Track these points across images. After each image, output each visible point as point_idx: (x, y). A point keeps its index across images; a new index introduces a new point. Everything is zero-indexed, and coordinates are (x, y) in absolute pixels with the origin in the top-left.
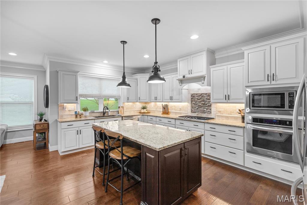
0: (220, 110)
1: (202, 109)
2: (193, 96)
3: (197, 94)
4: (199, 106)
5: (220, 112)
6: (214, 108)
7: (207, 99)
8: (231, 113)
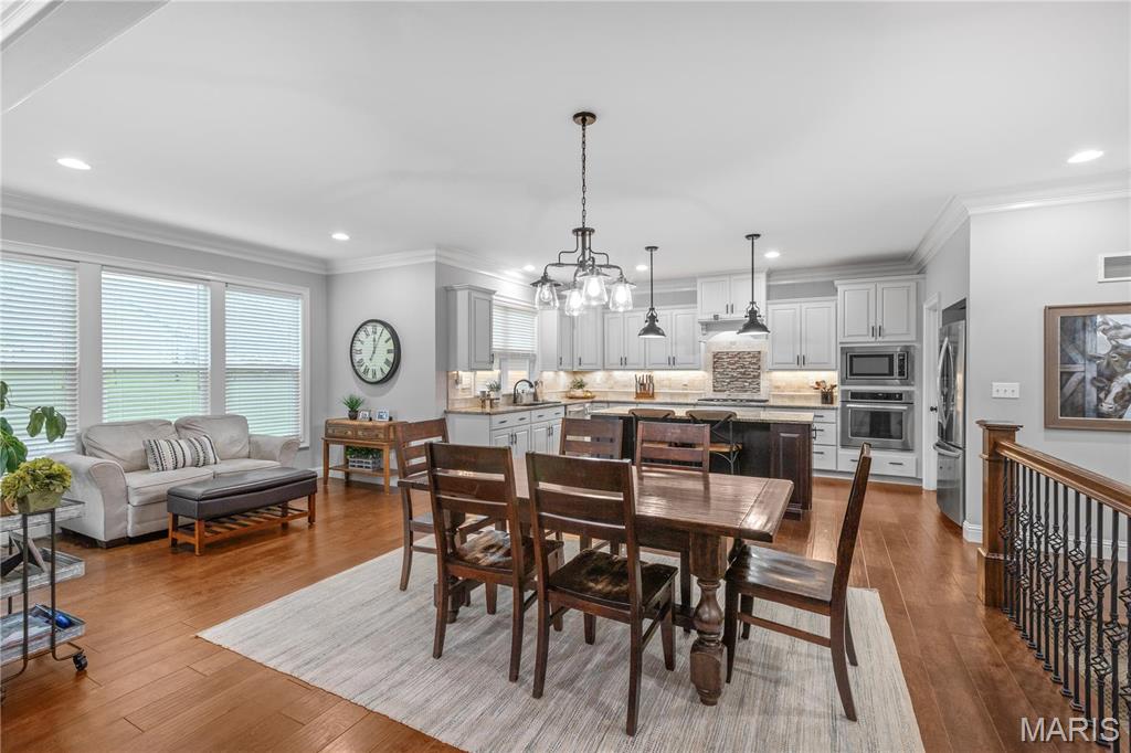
0: (779, 384)
1: (739, 384)
2: (717, 358)
3: (727, 353)
4: (732, 377)
5: (778, 387)
6: (764, 382)
7: (751, 363)
8: (800, 388)
